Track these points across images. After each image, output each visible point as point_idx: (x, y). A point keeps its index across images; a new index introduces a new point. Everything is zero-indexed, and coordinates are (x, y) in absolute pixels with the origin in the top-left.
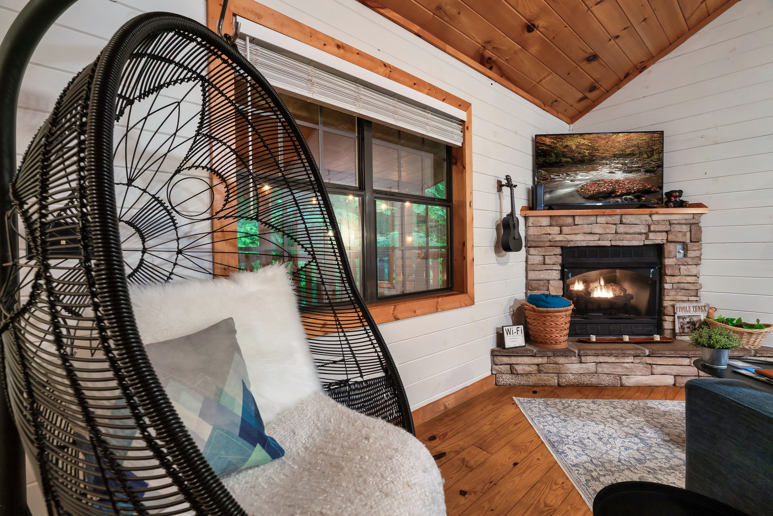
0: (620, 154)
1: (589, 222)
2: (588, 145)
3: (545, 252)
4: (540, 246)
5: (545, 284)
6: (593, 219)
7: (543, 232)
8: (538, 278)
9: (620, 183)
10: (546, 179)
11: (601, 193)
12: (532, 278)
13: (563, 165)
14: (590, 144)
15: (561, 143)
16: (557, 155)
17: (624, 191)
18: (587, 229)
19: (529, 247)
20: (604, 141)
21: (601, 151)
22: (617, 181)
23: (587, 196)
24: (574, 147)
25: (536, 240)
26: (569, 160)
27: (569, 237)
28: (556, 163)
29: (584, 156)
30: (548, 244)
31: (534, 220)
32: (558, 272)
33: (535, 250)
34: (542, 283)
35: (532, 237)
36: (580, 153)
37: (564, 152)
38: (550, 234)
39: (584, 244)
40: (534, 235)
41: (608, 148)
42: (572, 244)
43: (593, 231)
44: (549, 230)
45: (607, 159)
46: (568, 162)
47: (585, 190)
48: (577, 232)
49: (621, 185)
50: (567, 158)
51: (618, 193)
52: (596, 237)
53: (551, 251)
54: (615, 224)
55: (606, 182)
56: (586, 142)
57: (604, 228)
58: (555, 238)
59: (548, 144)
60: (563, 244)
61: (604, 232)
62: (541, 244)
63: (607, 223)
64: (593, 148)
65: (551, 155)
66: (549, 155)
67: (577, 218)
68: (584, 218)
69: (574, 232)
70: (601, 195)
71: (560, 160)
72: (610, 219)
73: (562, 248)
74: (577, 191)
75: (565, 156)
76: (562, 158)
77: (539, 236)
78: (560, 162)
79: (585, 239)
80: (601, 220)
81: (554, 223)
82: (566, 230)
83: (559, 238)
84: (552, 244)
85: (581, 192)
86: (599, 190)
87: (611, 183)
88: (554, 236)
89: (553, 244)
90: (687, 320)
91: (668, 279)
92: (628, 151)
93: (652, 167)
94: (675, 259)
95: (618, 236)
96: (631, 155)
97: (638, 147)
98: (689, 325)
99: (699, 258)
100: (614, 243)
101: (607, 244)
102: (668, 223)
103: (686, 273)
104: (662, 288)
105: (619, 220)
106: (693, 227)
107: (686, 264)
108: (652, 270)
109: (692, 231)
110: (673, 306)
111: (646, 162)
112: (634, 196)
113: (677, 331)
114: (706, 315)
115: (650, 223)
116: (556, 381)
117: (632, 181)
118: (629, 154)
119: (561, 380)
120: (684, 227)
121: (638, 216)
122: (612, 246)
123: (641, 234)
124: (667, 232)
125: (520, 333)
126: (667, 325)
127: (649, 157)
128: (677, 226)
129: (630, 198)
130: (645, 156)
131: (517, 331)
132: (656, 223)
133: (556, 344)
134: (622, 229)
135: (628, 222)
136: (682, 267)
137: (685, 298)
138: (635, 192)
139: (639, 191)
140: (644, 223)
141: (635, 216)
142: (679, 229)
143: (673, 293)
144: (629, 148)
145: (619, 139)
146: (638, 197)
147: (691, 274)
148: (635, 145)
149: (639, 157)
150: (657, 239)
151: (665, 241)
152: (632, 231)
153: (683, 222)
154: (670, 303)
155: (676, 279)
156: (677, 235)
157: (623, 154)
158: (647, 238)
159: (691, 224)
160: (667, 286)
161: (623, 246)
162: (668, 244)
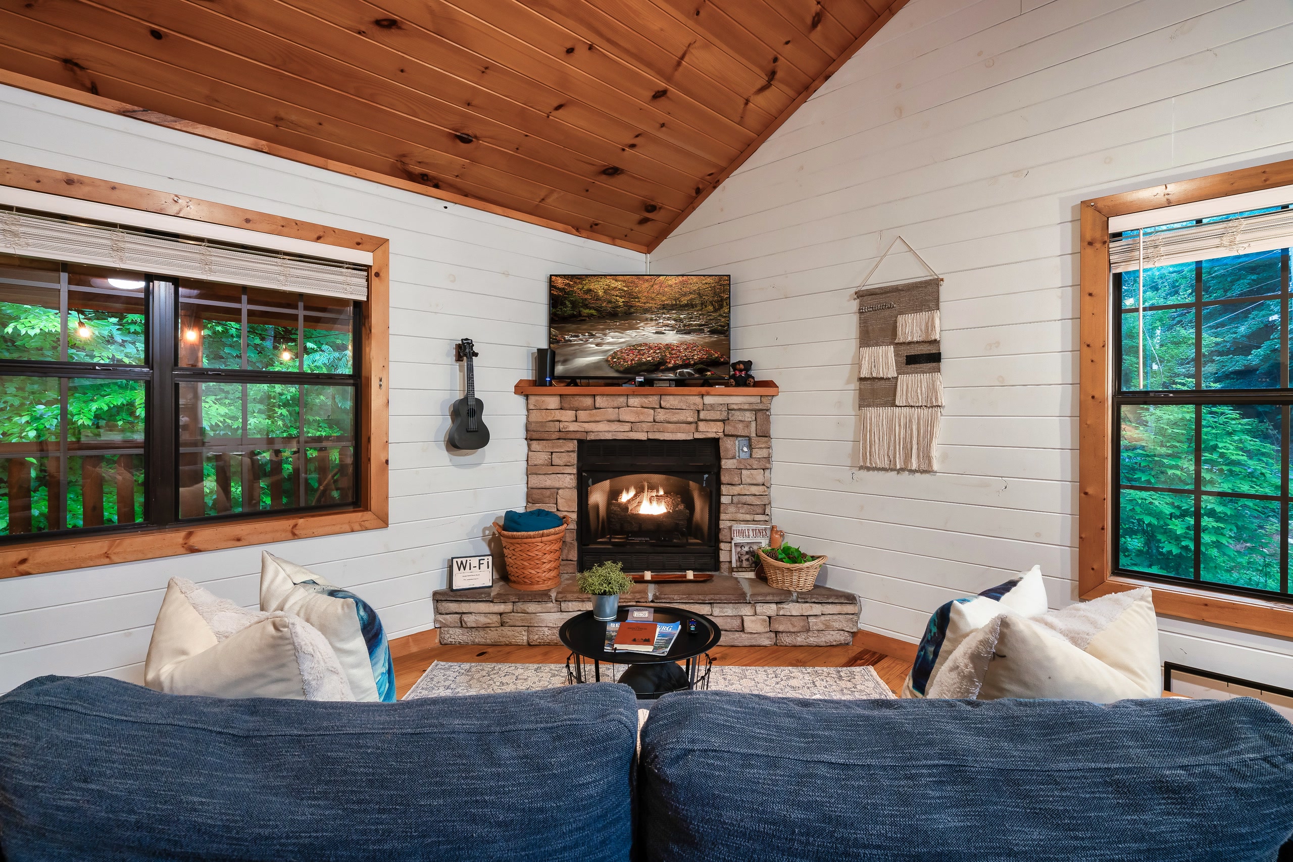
0: (672, 305)
1: (616, 405)
2: (623, 290)
3: (553, 447)
4: (545, 438)
5: (552, 494)
6: (622, 400)
7: (550, 419)
8: (543, 486)
9: (673, 349)
10: (558, 342)
11: (644, 364)
12: (534, 486)
13: (584, 320)
14: (626, 289)
15: (580, 286)
16: (574, 304)
17: (679, 362)
18: (612, 414)
19: (531, 440)
20: (646, 285)
21: (643, 300)
22: (668, 347)
23: (621, 369)
24: (601, 293)
25: (538, 429)
26: (593, 312)
27: (588, 427)
28: (573, 316)
29: (617, 307)
30: (556, 435)
31: (537, 401)
32: (572, 476)
33: (539, 444)
34: (548, 492)
35: (533, 424)
36: (610, 302)
37: (586, 299)
38: (560, 421)
39: (609, 436)
40: (537, 422)
41: (653, 295)
42: (591, 437)
43: (621, 418)
44: (558, 415)
45: (652, 313)
46: (592, 315)
47: (618, 359)
48: (598, 419)
49: (674, 352)
50: (590, 308)
51: (670, 365)
52: (627, 427)
53: (561, 447)
54: (654, 408)
55: (650, 348)
56: (619, 285)
57: (637, 413)
58: (567, 427)
60: (579, 436)
61: (637, 420)
62: (546, 436)
63: (642, 407)
64: (630, 295)
65: (565, 304)
66: (561, 305)
67: (598, 399)
68: (608, 398)
69: (592, 420)
70: (644, 368)
71: (580, 311)
72: (645, 401)
73: (580, 442)
74: (607, 361)
75: (586, 306)
76: (581, 309)
77: (542, 424)
78: (580, 315)
79: (610, 429)
80: (633, 401)
81: (566, 405)
82: (582, 415)
83: (573, 427)
84: (562, 435)
85: (612, 361)
86: (640, 359)
87: (659, 349)
88: (566, 424)
89: (564, 436)
90: (746, 549)
91: (724, 489)
92: (684, 301)
93: (721, 326)
94: (735, 461)
95: (658, 426)
96: (690, 306)
97: (699, 294)
98: (747, 556)
99: (768, 459)
100: (651, 436)
101: (642, 436)
102: (725, 408)
103: (749, 481)
104: (719, 503)
105: (658, 402)
106: (759, 414)
107: (749, 467)
108: (706, 476)
109: (758, 420)
110: (730, 528)
111: (712, 318)
112: (694, 370)
113: (734, 565)
114: (767, 542)
115: (700, 407)
116: (525, 638)
117: (690, 346)
118: (686, 305)
119: (531, 636)
120: (748, 414)
121: (683, 398)
122: (649, 440)
123: (690, 423)
124: (723, 421)
125: (484, 567)
126: (723, 557)
127: (716, 310)
128: (738, 413)
129: (688, 373)
130: (711, 308)
131: (480, 564)
132: (709, 408)
133: (530, 584)
134: (661, 415)
135: (668, 406)
136: (744, 472)
137: (748, 517)
138: (695, 364)
139: (701, 361)
140: (692, 407)
141: (679, 397)
142: (740, 418)
143: (732, 509)
144: (685, 295)
145: (670, 283)
146: (701, 371)
147: (755, 482)
148: (694, 291)
149: (701, 310)
150: (710, 431)
151: (721, 435)
152: (675, 419)
153: (746, 407)
154: (728, 524)
155: (736, 490)
156: (737, 426)
157: (676, 305)
158: (697, 430)
159: (757, 411)
160: (724, 500)
161: (664, 440)
162: (725, 438)
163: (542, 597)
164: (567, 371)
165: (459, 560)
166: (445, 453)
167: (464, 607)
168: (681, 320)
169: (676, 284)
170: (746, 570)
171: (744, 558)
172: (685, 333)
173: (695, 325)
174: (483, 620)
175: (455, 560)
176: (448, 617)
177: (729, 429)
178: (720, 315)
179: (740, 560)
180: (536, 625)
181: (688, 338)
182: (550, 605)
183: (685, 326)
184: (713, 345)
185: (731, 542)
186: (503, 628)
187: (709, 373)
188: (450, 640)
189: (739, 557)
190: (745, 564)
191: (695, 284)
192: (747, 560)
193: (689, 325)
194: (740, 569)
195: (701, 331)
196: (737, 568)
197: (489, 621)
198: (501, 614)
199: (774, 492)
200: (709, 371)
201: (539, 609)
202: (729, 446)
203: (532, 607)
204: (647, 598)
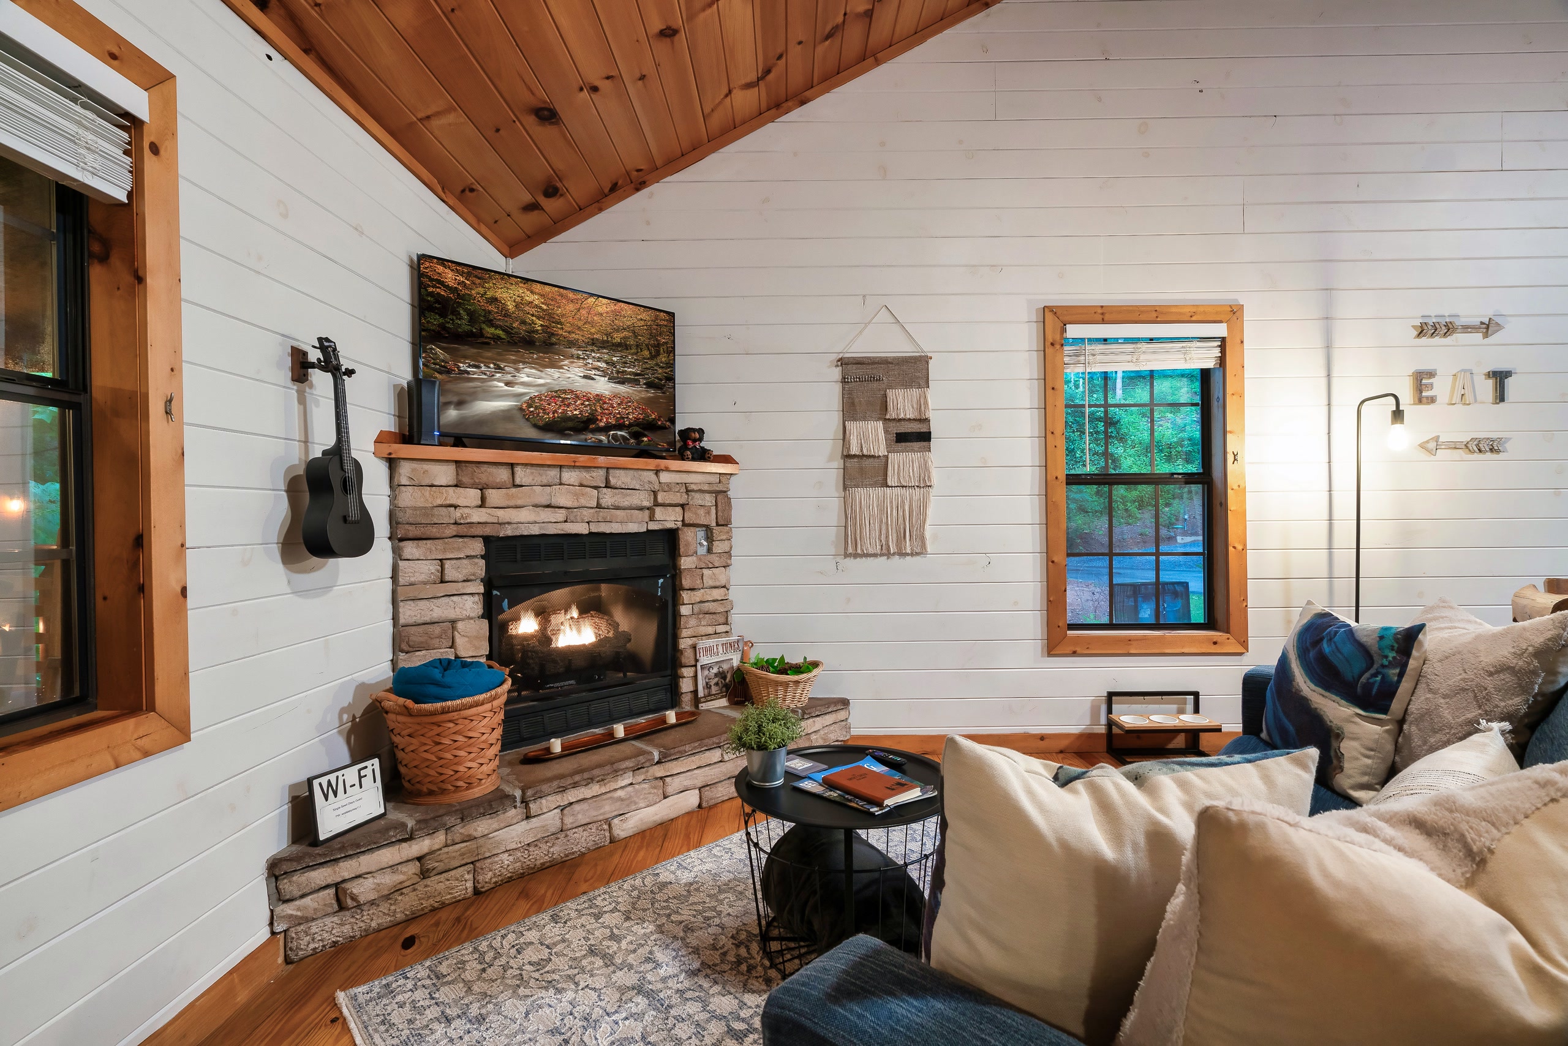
0: (603, 342)
1: (545, 482)
2: (540, 308)
3: (445, 551)
4: (432, 536)
5: (445, 631)
6: (553, 473)
7: (439, 502)
8: (427, 619)
9: (605, 403)
10: (449, 372)
11: (570, 419)
12: (411, 621)
13: (488, 344)
14: (545, 307)
15: (481, 290)
16: (473, 316)
17: (612, 421)
18: (541, 495)
19: (401, 540)
20: (571, 307)
21: (567, 327)
22: (599, 398)
23: (541, 423)
24: (511, 306)
25: (419, 520)
26: (500, 332)
27: (504, 515)
28: (470, 334)
29: (533, 332)
30: (452, 530)
31: (413, 470)
32: (476, 598)
33: (418, 547)
34: (437, 630)
35: (409, 512)
36: (523, 322)
37: (490, 312)
38: (455, 507)
39: (535, 530)
40: (415, 508)
41: (580, 324)
42: (509, 531)
43: (554, 502)
44: (453, 496)
45: (579, 348)
46: (499, 338)
47: (536, 408)
48: (519, 502)
49: (606, 406)
50: (496, 327)
51: (602, 424)
52: (561, 515)
53: (459, 549)
54: (596, 488)
55: (577, 397)
56: (535, 299)
57: (576, 494)
58: (469, 516)
59: (451, 284)
60: (488, 531)
61: (576, 504)
62: (434, 531)
63: (581, 485)
64: (549, 316)
65: (459, 314)
66: (453, 313)
67: (519, 471)
68: (534, 470)
69: (511, 503)
70: (570, 424)
71: (481, 329)
72: (586, 476)
73: (487, 540)
74: (521, 409)
75: (491, 323)
76: (484, 326)
77: (426, 511)
78: (482, 335)
79: (538, 519)
80: (570, 476)
81: (466, 480)
82: (494, 496)
83: (478, 516)
84: (463, 530)
85: (528, 411)
86: (565, 412)
87: (588, 400)
88: (467, 511)
89: (464, 532)
90: (715, 670)
91: (685, 596)
92: (617, 337)
93: (657, 378)
94: (694, 558)
95: (603, 513)
96: (622, 346)
97: (634, 332)
98: (716, 679)
99: (728, 554)
100: (595, 528)
101: (582, 529)
102: (683, 490)
103: (711, 583)
104: (676, 615)
105: (603, 479)
106: (720, 497)
107: (711, 566)
108: (661, 581)
109: (719, 504)
110: (694, 647)
111: (648, 366)
112: (629, 433)
113: (701, 694)
114: (739, 656)
115: (657, 487)
116: (470, 884)
117: (624, 401)
118: (619, 345)
119: (480, 878)
120: (708, 497)
121: (635, 473)
122: (591, 534)
123: (641, 509)
124: (683, 506)
125: (367, 781)
126: (686, 686)
127: (652, 357)
128: (697, 495)
129: (623, 436)
130: (646, 353)
131: (360, 777)
132: (666, 488)
133: (467, 789)
134: (608, 498)
135: (619, 484)
136: (706, 572)
137: (710, 630)
138: (630, 425)
139: (637, 423)
140: (647, 487)
141: (632, 472)
142: (700, 502)
143: (693, 622)
144: (618, 330)
145: (600, 310)
146: (637, 436)
147: (718, 584)
148: (628, 327)
149: (636, 354)
150: (668, 519)
151: (680, 524)
152: (626, 504)
153: (706, 488)
154: (690, 642)
155: (698, 596)
156: (699, 511)
157: (608, 342)
158: (652, 518)
159: (717, 493)
160: (684, 610)
161: (611, 534)
162: (686, 529)
163: (494, 803)
164: (461, 422)
165: (324, 781)
166: (280, 567)
167: (346, 869)
168: (613, 364)
169: (607, 313)
170: (716, 697)
171: (713, 682)
172: (619, 383)
173: (631, 373)
174: (388, 880)
175: (316, 783)
176: (307, 901)
177: (690, 517)
178: (657, 365)
179: (708, 686)
180: (487, 854)
181: (622, 389)
182: (512, 812)
183: (618, 372)
184: (649, 402)
185: (695, 666)
186: (428, 882)
187: (645, 439)
188: (312, 946)
189: (707, 683)
190: (714, 690)
191: (630, 317)
192: (717, 684)
193: (623, 372)
194: (709, 698)
195: (636, 382)
196: (705, 697)
197: (402, 878)
198: (419, 859)
199: (733, 594)
200: (645, 436)
201: (495, 826)
202: (690, 539)
203: (481, 826)
204: (653, 759)
